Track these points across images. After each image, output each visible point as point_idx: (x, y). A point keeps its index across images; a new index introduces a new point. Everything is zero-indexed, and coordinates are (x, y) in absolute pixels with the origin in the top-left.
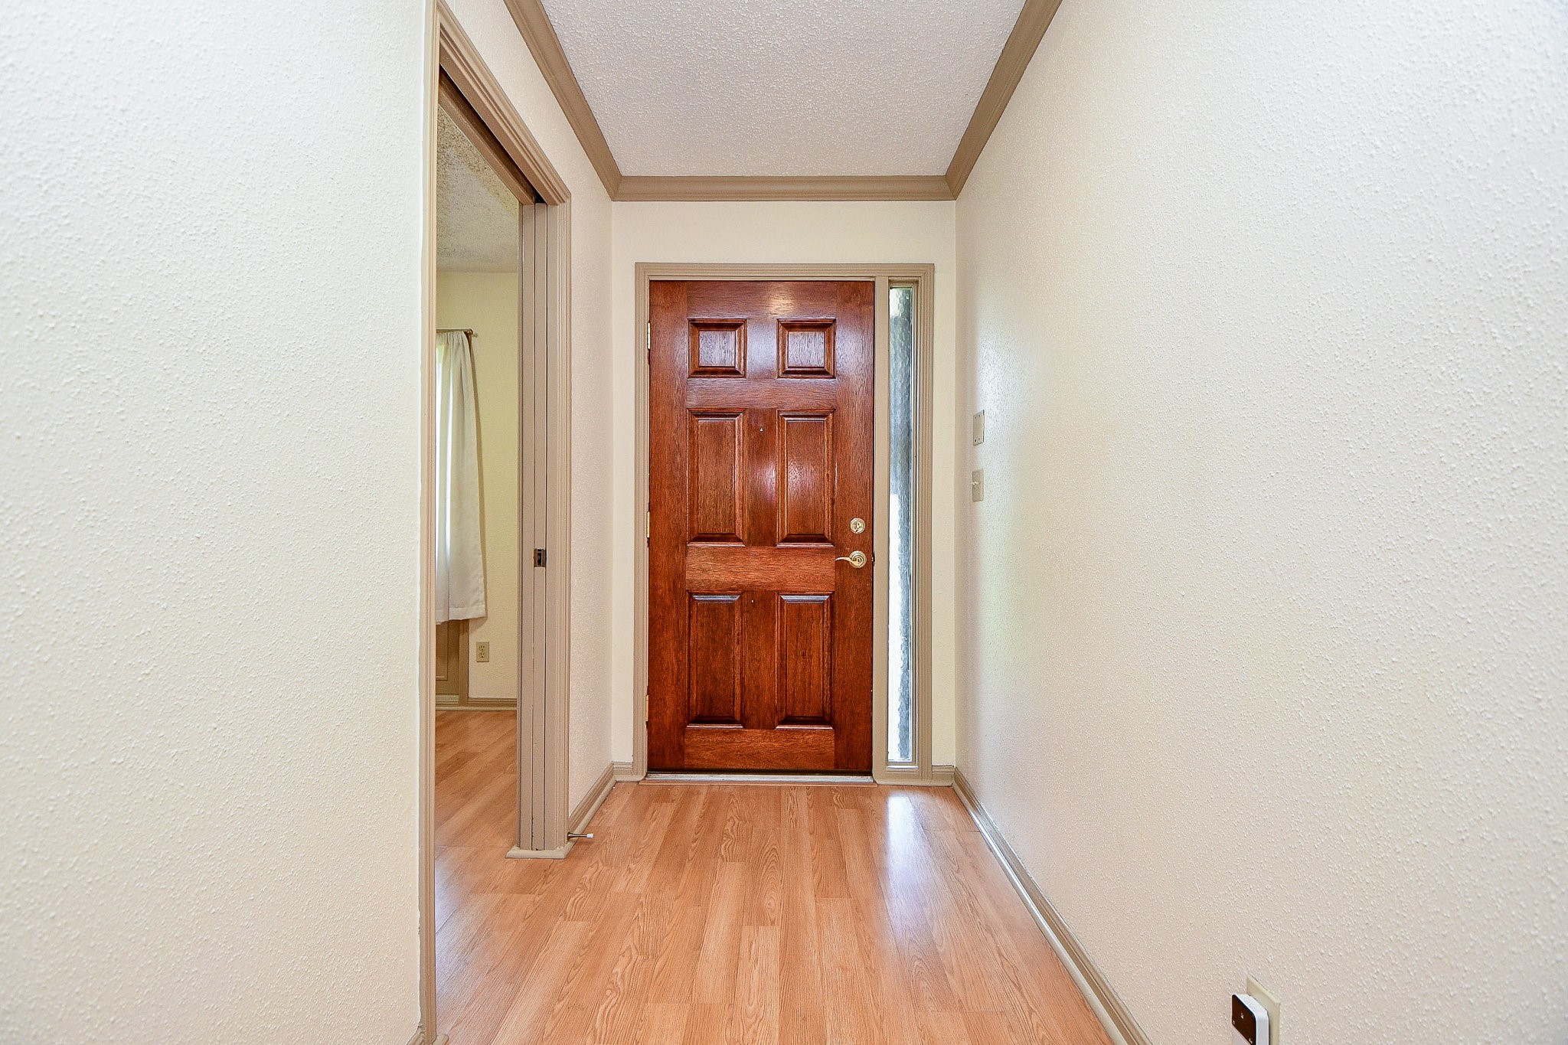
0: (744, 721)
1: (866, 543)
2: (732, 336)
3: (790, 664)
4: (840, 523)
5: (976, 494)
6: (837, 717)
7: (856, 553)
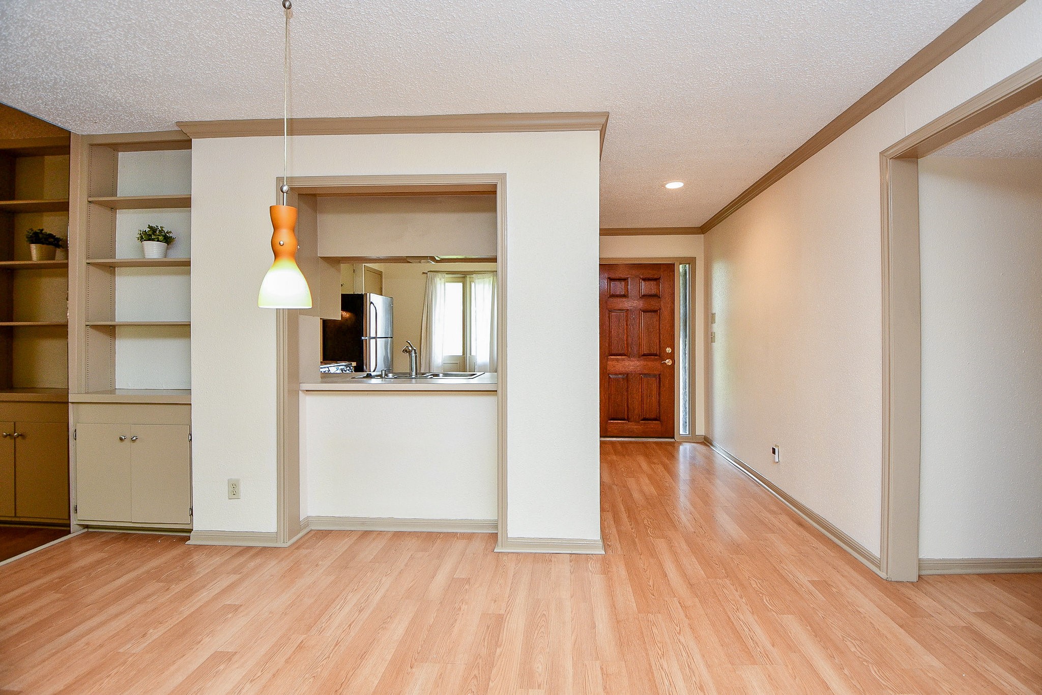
0: (628, 420)
1: (672, 356)
2: (623, 283)
3: (645, 399)
4: (662, 349)
5: (713, 340)
6: (661, 418)
7: (667, 361)
